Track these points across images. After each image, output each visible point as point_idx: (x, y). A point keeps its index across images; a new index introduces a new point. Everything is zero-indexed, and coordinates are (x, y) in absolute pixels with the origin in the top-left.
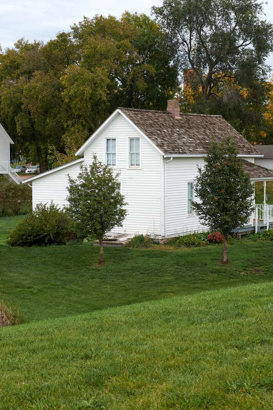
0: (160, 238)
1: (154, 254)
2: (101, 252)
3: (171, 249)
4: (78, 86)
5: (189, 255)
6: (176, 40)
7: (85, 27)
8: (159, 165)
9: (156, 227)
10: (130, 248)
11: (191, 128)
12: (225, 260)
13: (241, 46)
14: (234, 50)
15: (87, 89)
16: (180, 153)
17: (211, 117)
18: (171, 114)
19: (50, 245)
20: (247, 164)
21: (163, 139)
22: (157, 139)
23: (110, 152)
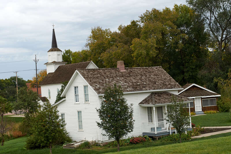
0: (100, 142)
6: (202, 18)
8: (97, 100)
9: (98, 136)
11: (130, 76)
20: (168, 95)
21: (102, 85)
22: (97, 85)
23: (77, 94)
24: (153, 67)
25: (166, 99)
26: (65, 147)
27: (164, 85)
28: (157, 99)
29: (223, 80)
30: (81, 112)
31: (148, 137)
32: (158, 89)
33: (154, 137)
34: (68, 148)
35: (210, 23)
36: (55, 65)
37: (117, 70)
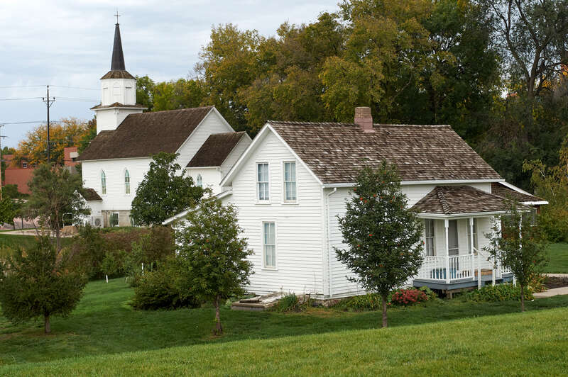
0: (323, 298)
1: (297, 321)
2: (217, 319)
4: (341, 85)
6: (489, 16)
8: (319, 198)
9: (317, 283)
10: (273, 313)
11: (386, 145)
15: (351, 89)
17: (430, 128)
18: (358, 126)
20: (472, 193)
21: (328, 162)
22: (317, 162)
23: (263, 181)
24: (432, 126)
25: (470, 202)
26: (237, 306)
27: (462, 170)
28: (450, 201)
29: (545, 166)
30: (273, 224)
31: (429, 291)
32: (450, 177)
33: (443, 292)
34: (244, 308)
35: (508, 29)
36: (118, 111)
37: (356, 128)
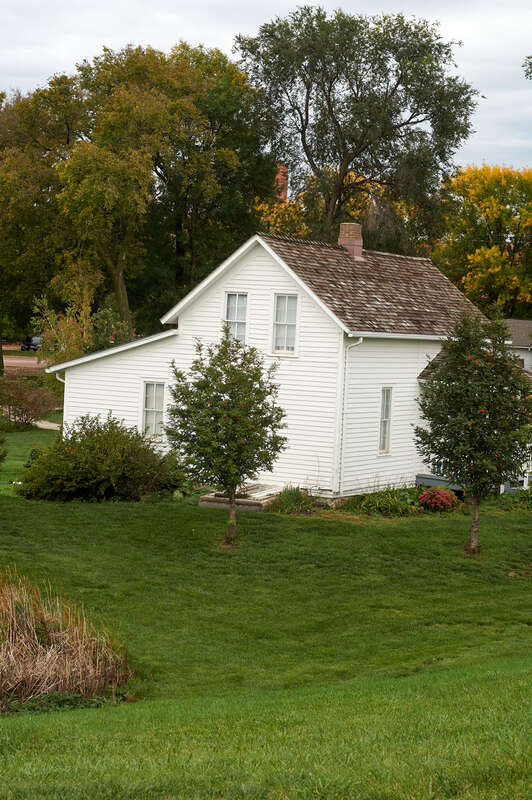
0: (330, 495)
1: (329, 529)
2: (232, 520)
3: (355, 518)
4: (92, 183)
5: (397, 533)
6: (278, 104)
7: (106, 67)
9: (321, 474)
10: (277, 514)
11: (384, 280)
12: (473, 545)
13: (408, 123)
14: (390, 131)
15: (110, 189)
16: (376, 330)
17: (413, 261)
18: (347, 251)
19: (107, 499)
21: (341, 300)
22: (331, 299)
23: (235, 319)
